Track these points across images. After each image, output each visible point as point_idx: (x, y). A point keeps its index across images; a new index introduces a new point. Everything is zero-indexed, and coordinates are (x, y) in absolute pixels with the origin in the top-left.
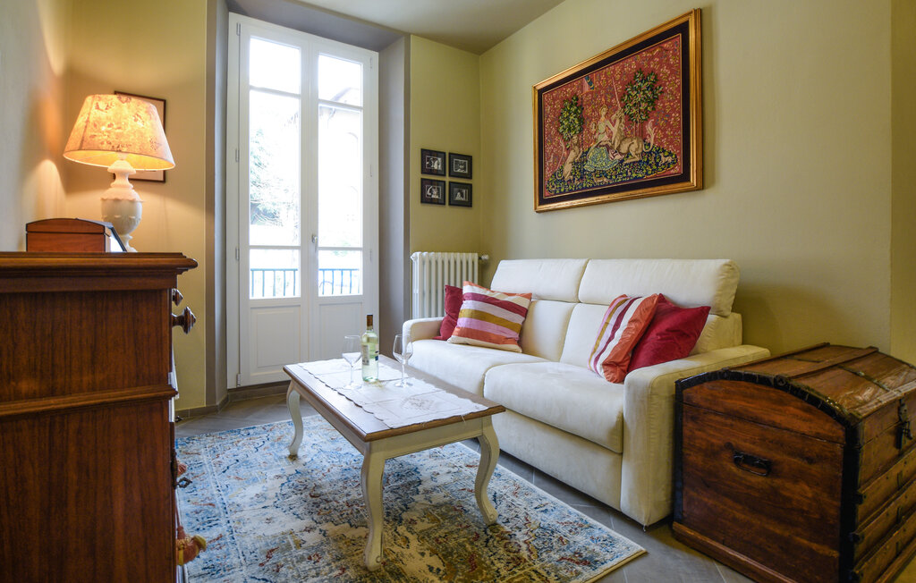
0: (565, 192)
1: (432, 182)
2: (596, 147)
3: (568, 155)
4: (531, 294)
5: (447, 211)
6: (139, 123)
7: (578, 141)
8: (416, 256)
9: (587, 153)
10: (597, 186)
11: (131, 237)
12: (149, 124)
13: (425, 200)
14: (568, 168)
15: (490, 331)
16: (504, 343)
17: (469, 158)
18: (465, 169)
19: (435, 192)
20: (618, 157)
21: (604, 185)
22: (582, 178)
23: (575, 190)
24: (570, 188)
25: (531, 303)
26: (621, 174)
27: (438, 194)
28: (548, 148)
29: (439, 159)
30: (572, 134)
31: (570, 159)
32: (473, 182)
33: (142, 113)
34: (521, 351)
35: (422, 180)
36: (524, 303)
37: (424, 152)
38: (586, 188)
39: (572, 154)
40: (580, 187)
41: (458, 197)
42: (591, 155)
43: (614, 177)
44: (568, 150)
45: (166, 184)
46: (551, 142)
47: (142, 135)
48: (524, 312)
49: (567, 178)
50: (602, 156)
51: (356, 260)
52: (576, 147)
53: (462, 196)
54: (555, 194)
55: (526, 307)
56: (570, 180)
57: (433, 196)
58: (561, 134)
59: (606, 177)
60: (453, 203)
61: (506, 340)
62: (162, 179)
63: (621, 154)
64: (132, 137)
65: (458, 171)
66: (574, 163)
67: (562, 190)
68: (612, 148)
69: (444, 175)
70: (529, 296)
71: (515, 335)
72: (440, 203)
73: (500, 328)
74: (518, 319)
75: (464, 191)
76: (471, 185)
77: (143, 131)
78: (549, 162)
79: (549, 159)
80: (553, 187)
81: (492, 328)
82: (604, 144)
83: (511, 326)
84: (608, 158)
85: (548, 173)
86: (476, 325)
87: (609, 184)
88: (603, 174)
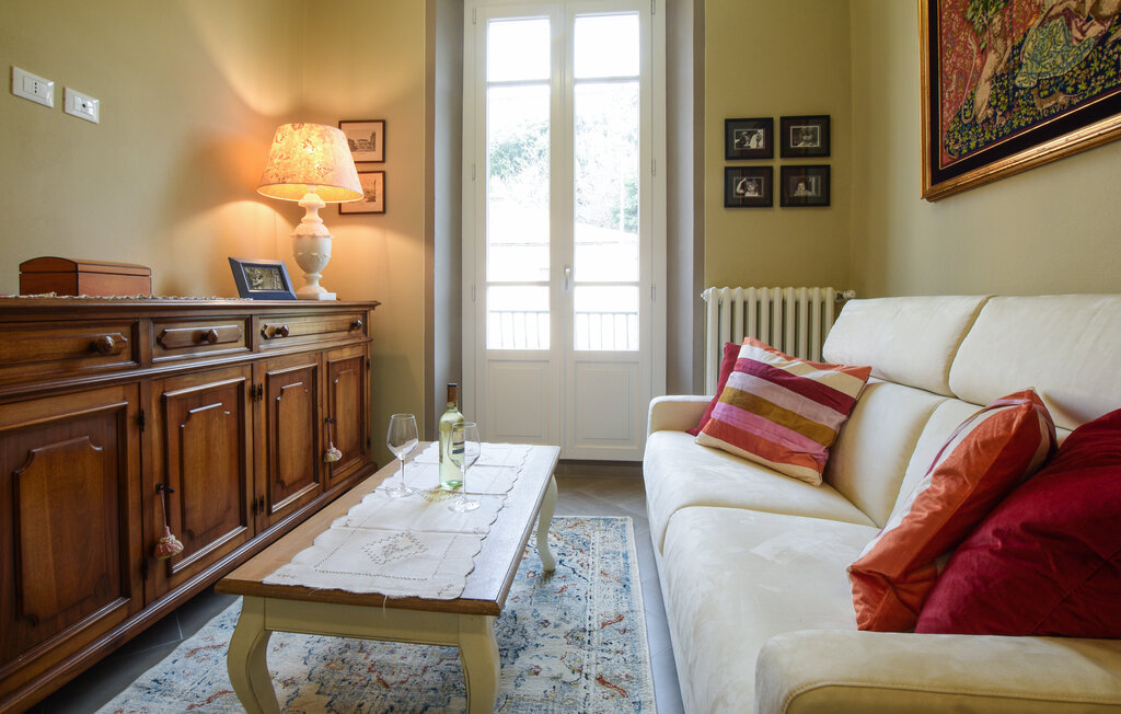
0: (977, 148)
1: (745, 171)
2: (1042, 24)
3: (983, 64)
4: (869, 369)
5: (777, 215)
6: (309, 150)
7: (1003, 26)
8: (709, 294)
9: (1021, 45)
10: (1045, 119)
11: (321, 276)
12: (320, 148)
13: (732, 202)
14: (984, 93)
15: (758, 432)
16: (782, 460)
17: (825, 121)
18: (814, 140)
19: (752, 188)
20: (1095, 30)
21: (1061, 112)
22: (1010, 108)
23: (998, 139)
24: (988, 136)
25: (866, 389)
26: (1102, 72)
27: (758, 189)
28: (948, 62)
29: (761, 132)
30: (989, 14)
31: (987, 72)
32: (833, 163)
33: (314, 139)
34: (819, 481)
35: (727, 169)
36: (850, 387)
37: (730, 124)
38: (1020, 129)
39: (992, 58)
40: (1007, 130)
41: (801, 191)
42: (1029, 47)
43: (1082, 87)
44: (983, 53)
45: (386, 215)
46: (953, 47)
47: (309, 162)
48: (846, 405)
49: (981, 117)
50: (1054, 43)
51: (631, 299)
52: (1000, 42)
53: (808, 187)
54: (960, 156)
55: (853, 394)
56: (987, 119)
57: (748, 195)
58: (971, 22)
59: (1063, 90)
60: (789, 202)
61: (789, 457)
62: (381, 210)
63: (1102, 20)
64: (298, 166)
65: (801, 145)
66: (996, 78)
67: (973, 145)
68: (1078, 12)
69: (771, 156)
70: (863, 373)
71: (815, 448)
72: (764, 202)
73: (781, 430)
74: (829, 418)
75: (813, 180)
76: (827, 168)
77: (311, 157)
78: (949, 92)
79: (948, 85)
80: (957, 141)
81: (765, 429)
82: (1059, 9)
83: (810, 430)
84: (1068, 43)
85: (947, 115)
86: (738, 418)
87: (1072, 107)
88: (1059, 84)
